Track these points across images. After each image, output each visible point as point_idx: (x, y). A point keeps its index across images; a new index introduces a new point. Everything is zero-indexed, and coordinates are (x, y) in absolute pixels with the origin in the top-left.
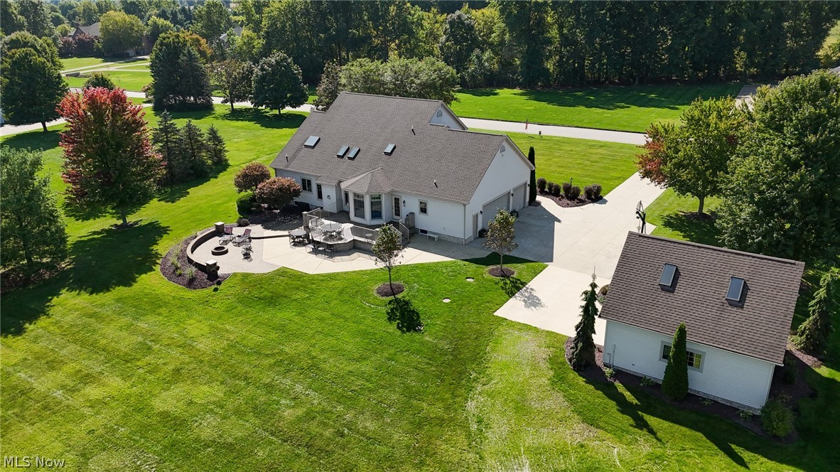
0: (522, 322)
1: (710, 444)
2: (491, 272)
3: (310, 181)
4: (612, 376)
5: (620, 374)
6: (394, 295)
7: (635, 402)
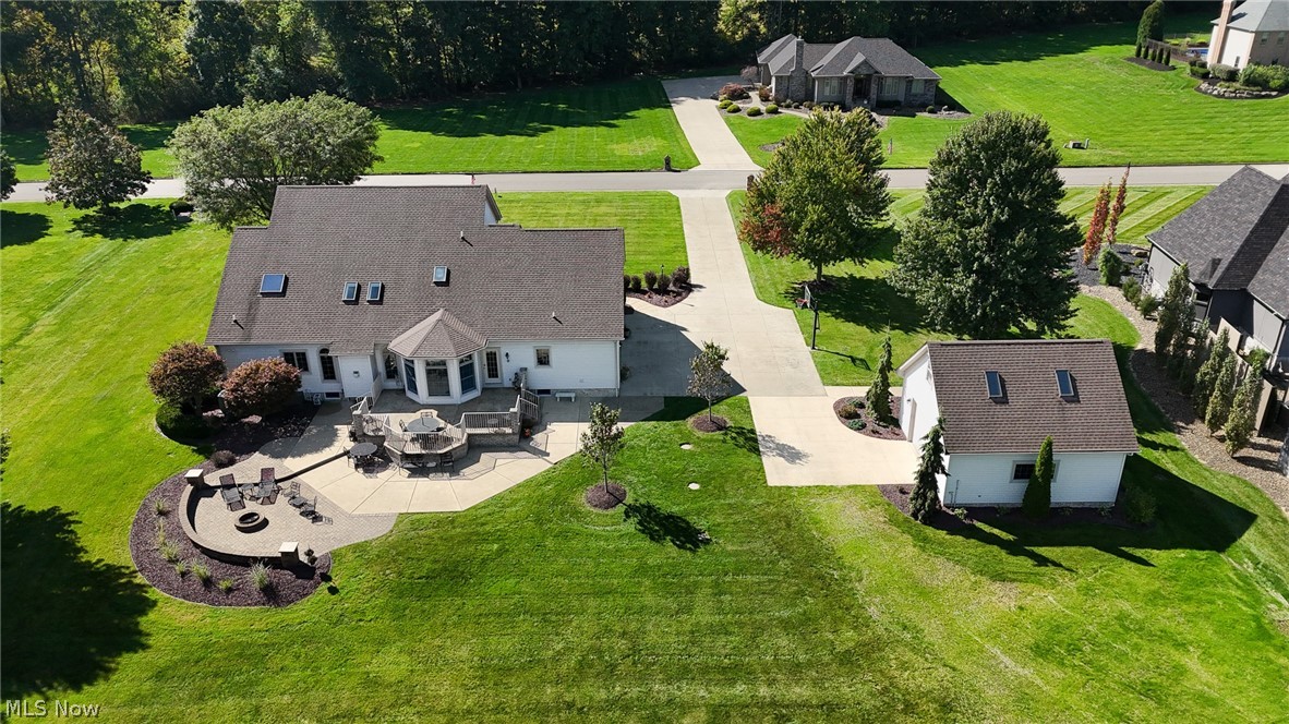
0: (811, 485)
1: (1107, 555)
2: (699, 426)
3: (304, 354)
4: (966, 517)
5: (975, 511)
6: (621, 502)
7: (1011, 537)
